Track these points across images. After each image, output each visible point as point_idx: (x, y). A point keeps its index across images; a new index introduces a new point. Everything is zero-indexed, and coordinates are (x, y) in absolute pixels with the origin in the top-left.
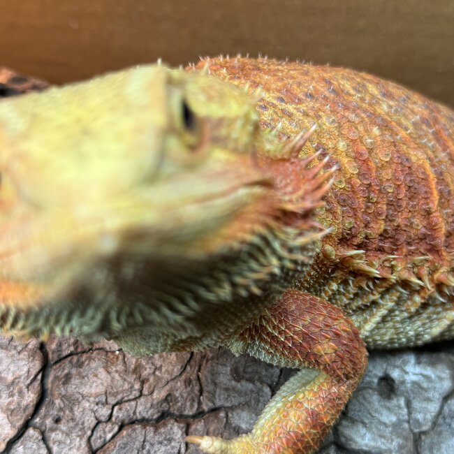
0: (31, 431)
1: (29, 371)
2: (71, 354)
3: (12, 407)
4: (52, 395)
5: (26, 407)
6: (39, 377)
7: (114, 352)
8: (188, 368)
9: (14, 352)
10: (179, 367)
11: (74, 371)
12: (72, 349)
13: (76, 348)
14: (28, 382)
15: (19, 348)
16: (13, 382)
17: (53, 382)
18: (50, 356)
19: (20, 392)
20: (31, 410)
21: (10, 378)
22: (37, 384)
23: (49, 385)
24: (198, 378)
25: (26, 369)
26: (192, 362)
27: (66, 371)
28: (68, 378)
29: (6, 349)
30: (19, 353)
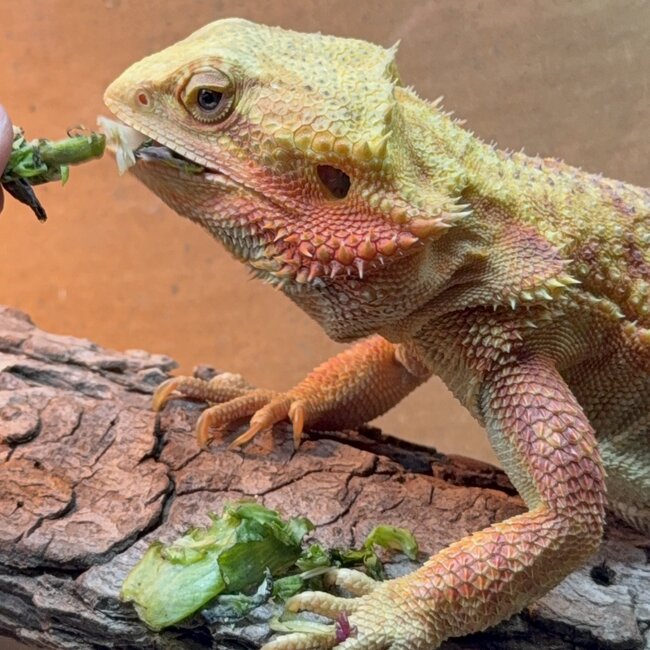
0: (141, 542)
1: (150, 491)
2: (202, 489)
3: (124, 518)
4: (173, 520)
5: (140, 520)
6: (162, 498)
7: (253, 495)
8: (340, 521)
9: (138, 474)
10: (329, 517)
11: (202, 503)
12: (204, 484)
13: (209, 486)
14: (149, 500)
15: (145, 472)
16: (130, 500)
17: (175, 509)
18: (178, 486)
19: (137, 509)
20: (145, 523)
21: (129, 495)
22: (157, 505)
23: (170, 510)
24: (352, 531)
25: (148, 489)
26: (346, 517)
27: (193, 502)
28: (194, 508)
29: (130, 471)
30: (144, 476)
